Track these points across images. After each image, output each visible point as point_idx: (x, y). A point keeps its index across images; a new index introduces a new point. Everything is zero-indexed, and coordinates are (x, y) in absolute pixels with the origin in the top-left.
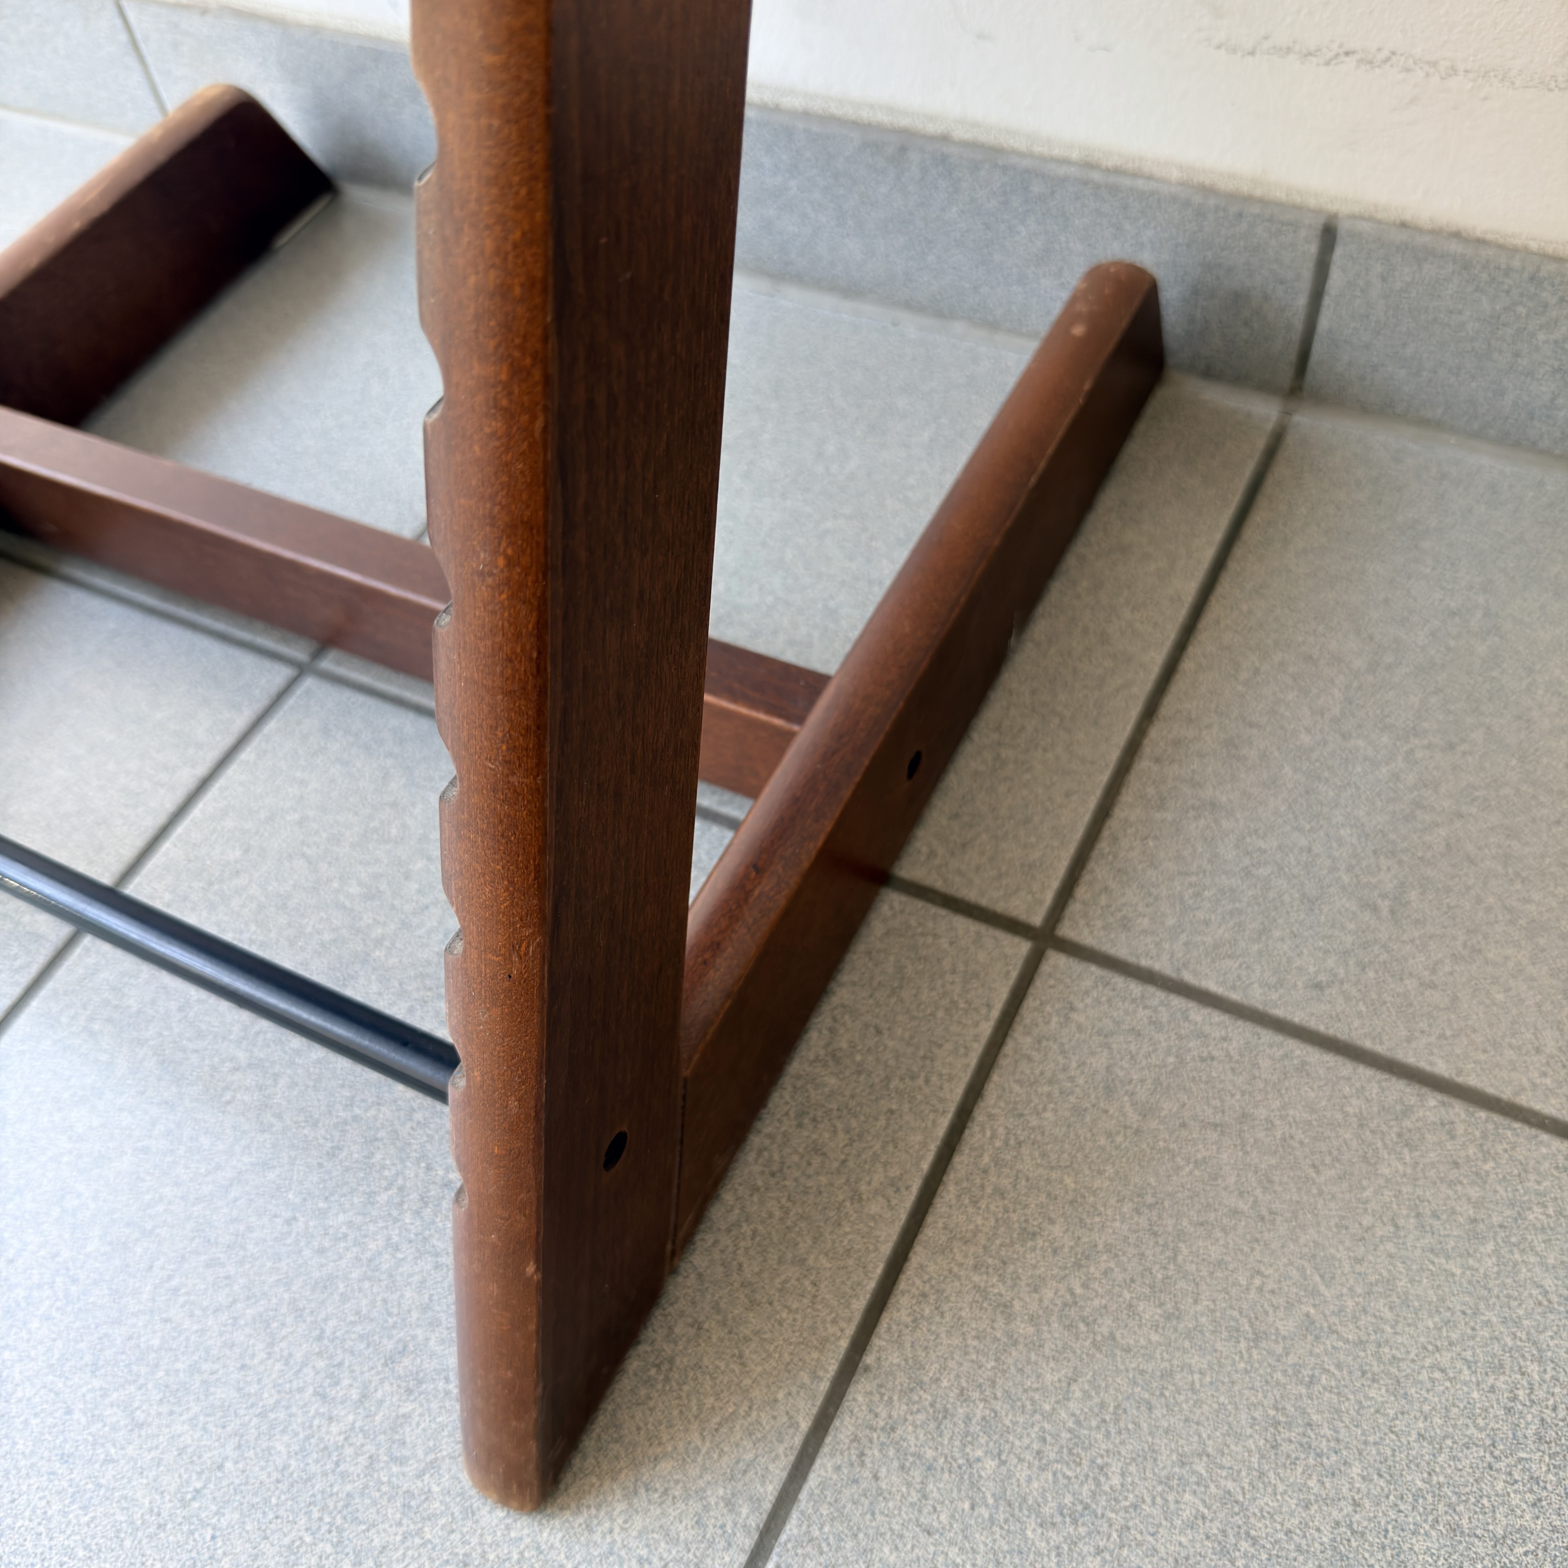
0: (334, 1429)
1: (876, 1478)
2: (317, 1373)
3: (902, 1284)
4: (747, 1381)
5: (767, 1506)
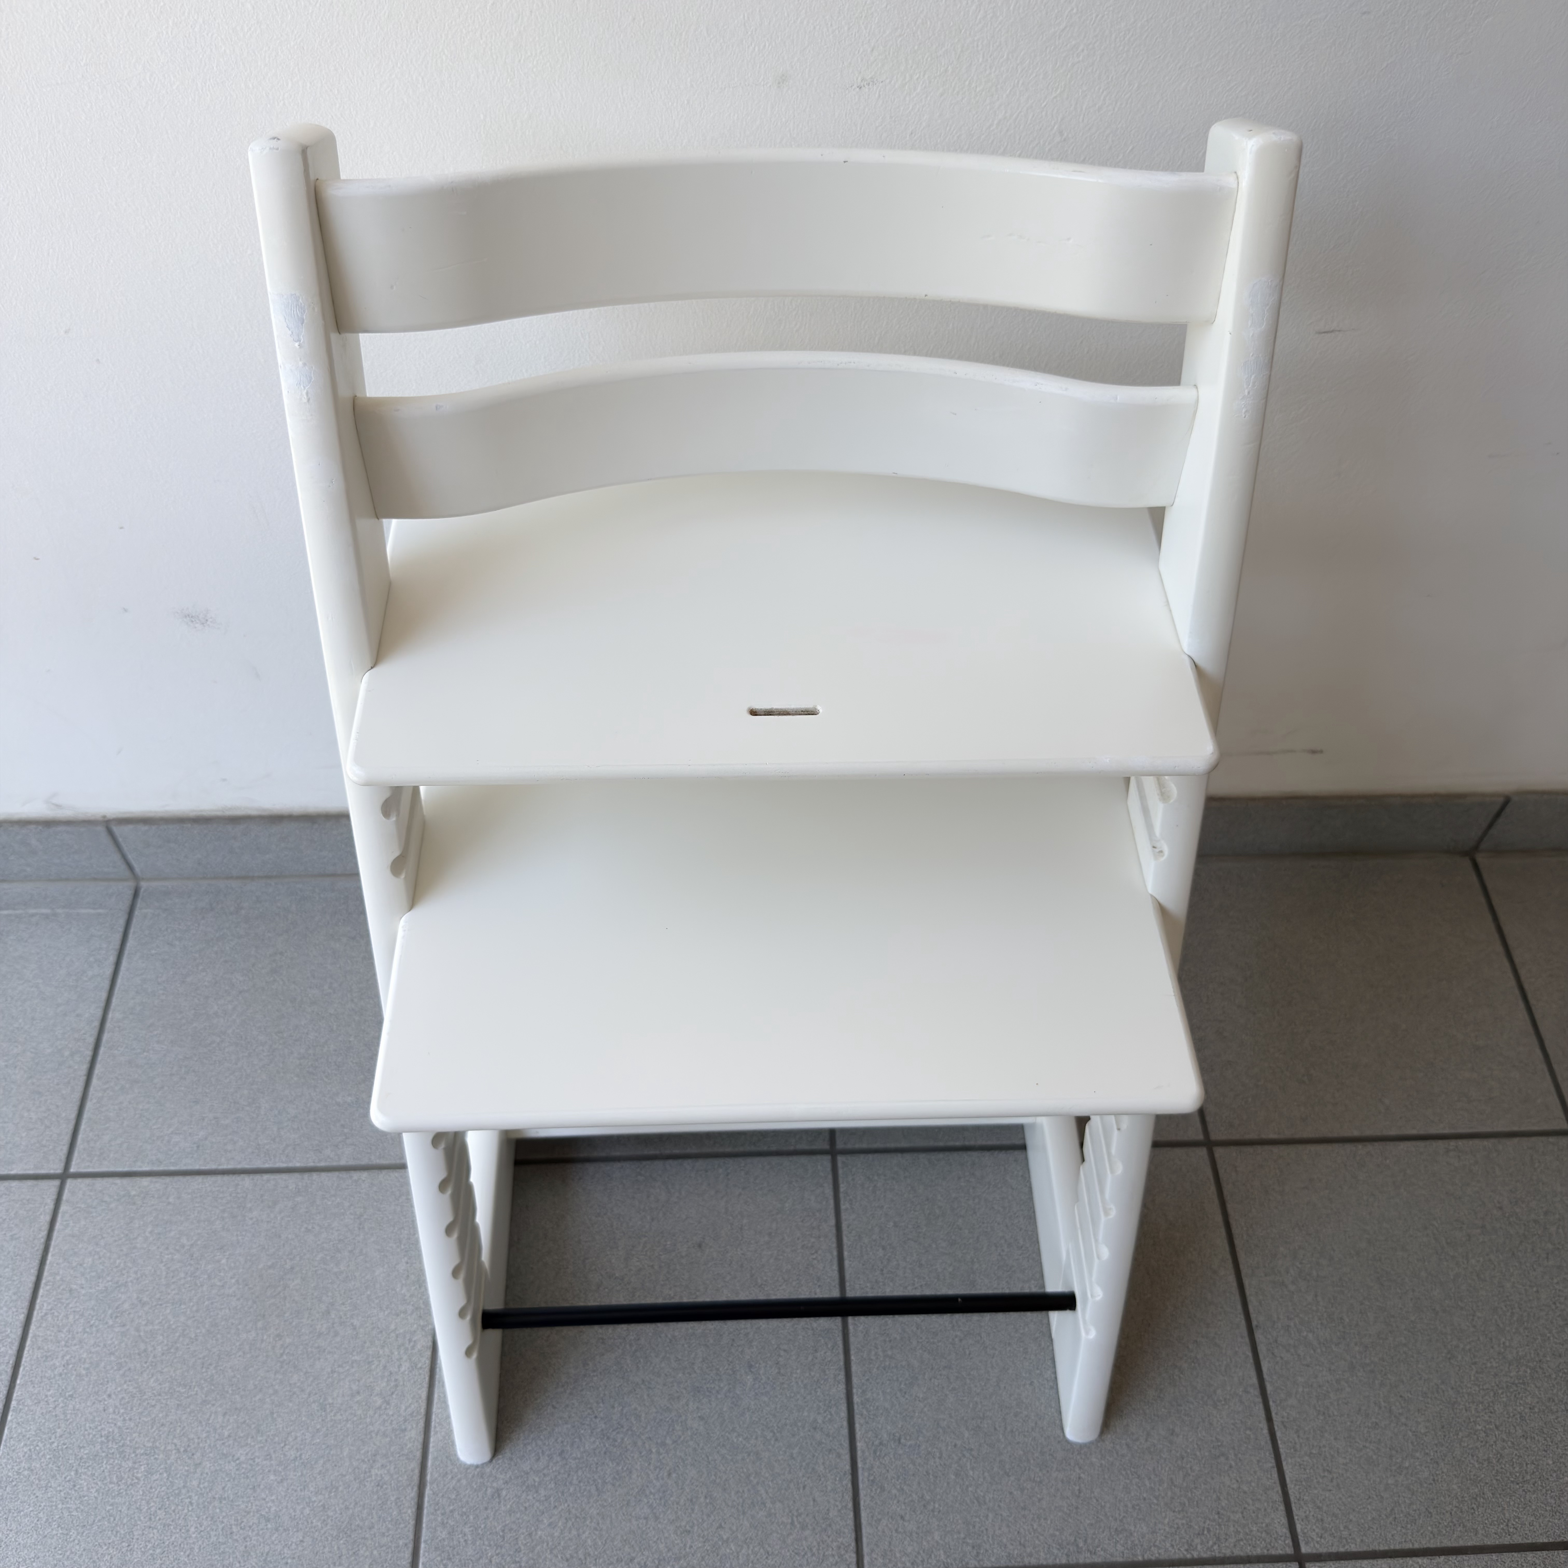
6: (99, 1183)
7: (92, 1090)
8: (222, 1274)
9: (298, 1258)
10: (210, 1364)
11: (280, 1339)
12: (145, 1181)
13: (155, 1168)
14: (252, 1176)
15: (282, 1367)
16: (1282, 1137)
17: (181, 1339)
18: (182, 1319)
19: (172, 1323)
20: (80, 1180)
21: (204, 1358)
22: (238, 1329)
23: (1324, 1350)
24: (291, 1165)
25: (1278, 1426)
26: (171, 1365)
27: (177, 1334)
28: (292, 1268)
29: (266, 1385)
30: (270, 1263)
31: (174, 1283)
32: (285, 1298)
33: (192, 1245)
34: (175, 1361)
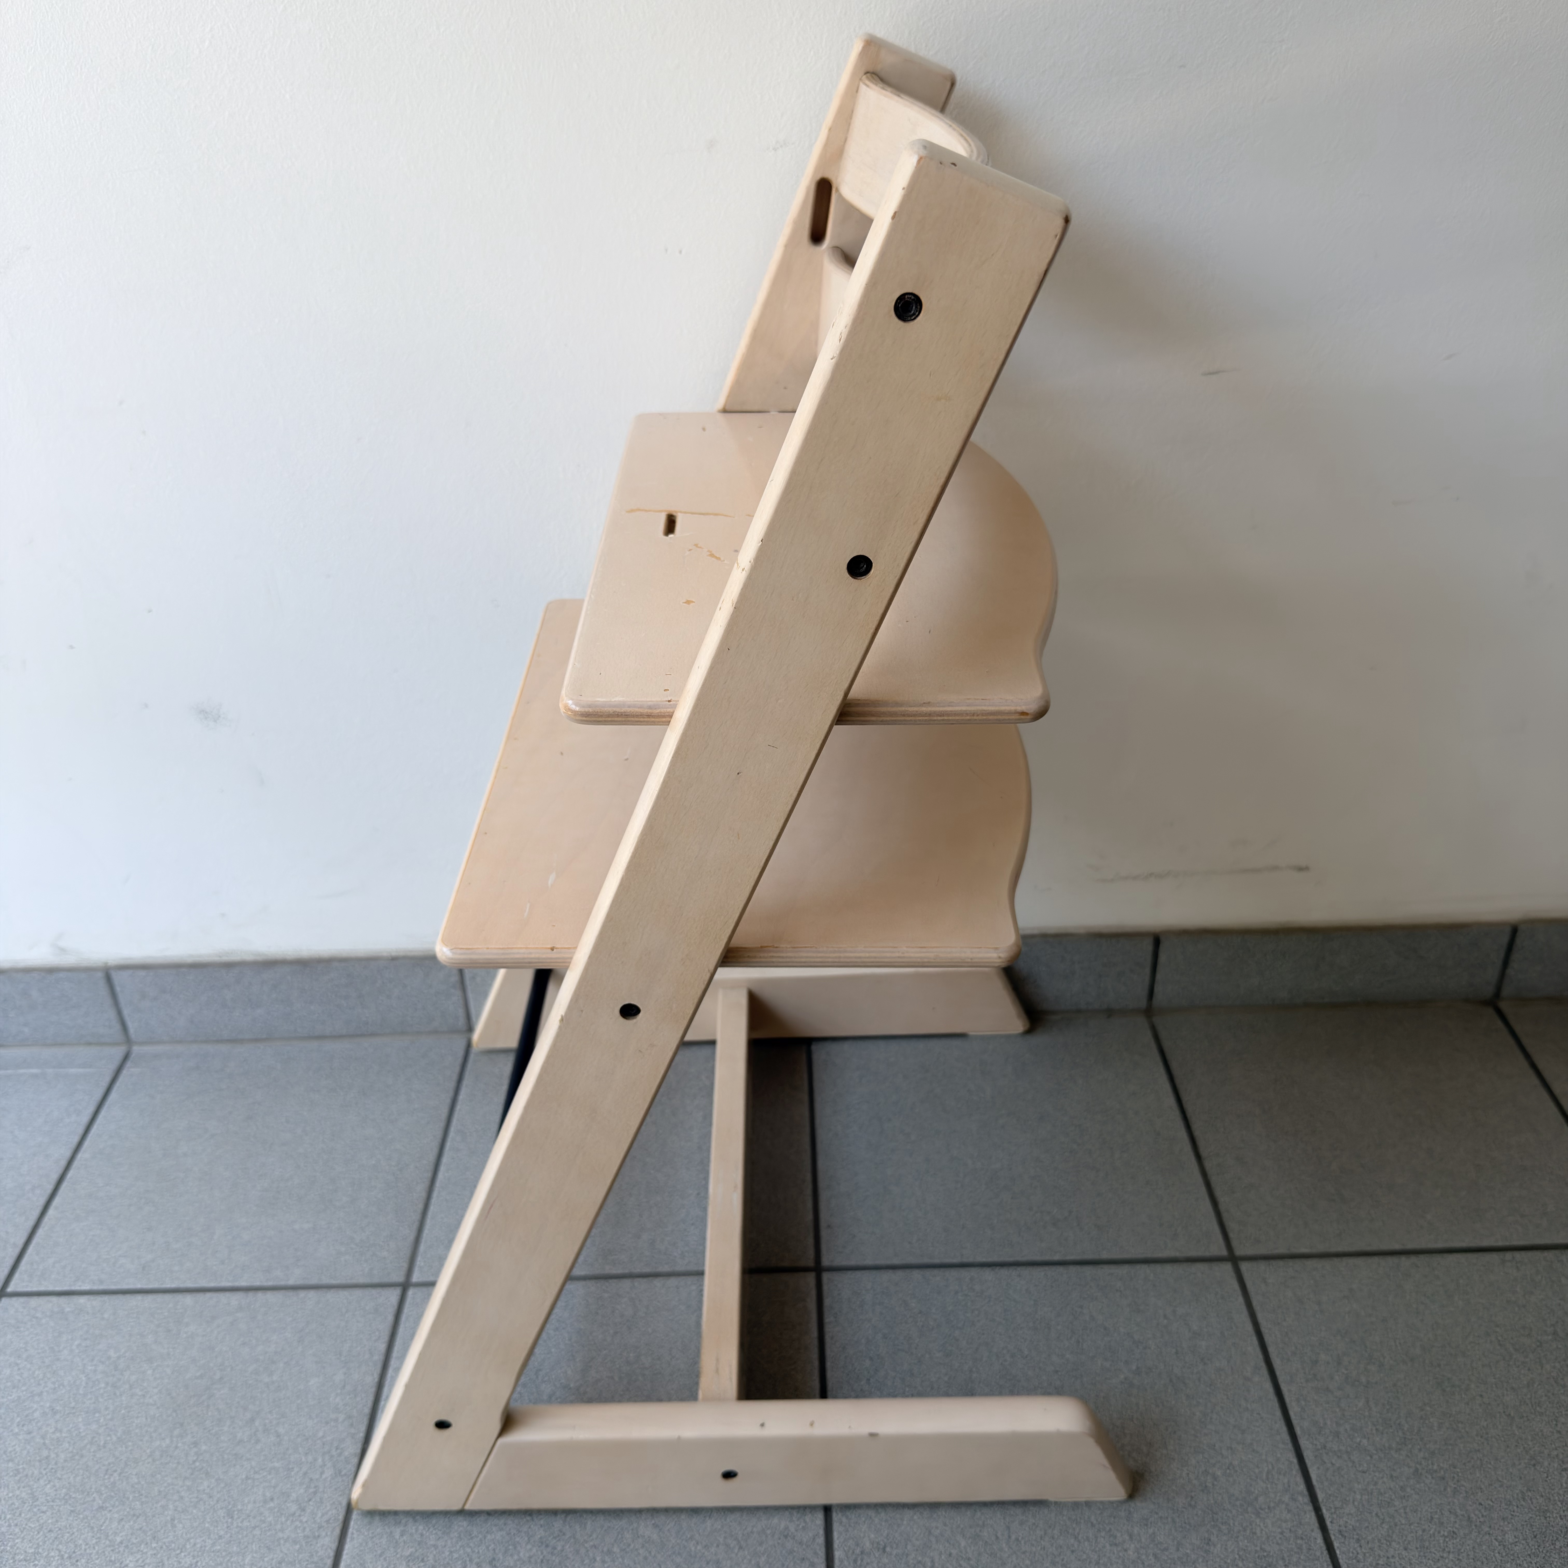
0: (1130, 1553)
1: (1333, 1464)
2: (1104, 1538)
3: (1287, 1400)
4: (1264, 1457)
5: (1306, 1492)
6: (34, 1301)
7: (46, 1219)
8: (145, 1384)
9: (229, 1369)
10: (115, 1471)
11: (195, 1447)
12: (82, 1300)
13: (96, 1287)
14: (194, 1294)
15: (192, 1474)
16: (1314, 1251)
17: (88, 1446)
18: (94, 1427)
19: (81, 1430)
20: (14, 1299)
21: (109, 1464)
22: (151, 1437)
23: (1382, 1456)
24: (237, 1284)
25: (1334, 1535)
26: (72, 1472)
27: (86, 1441)
28: (221, 1378)
29: (171, 1491)
30: (198, 1374)
31: (91, 1392)
32: (208, 1406)
33: (119, 1358)
34: (78, 1467)
